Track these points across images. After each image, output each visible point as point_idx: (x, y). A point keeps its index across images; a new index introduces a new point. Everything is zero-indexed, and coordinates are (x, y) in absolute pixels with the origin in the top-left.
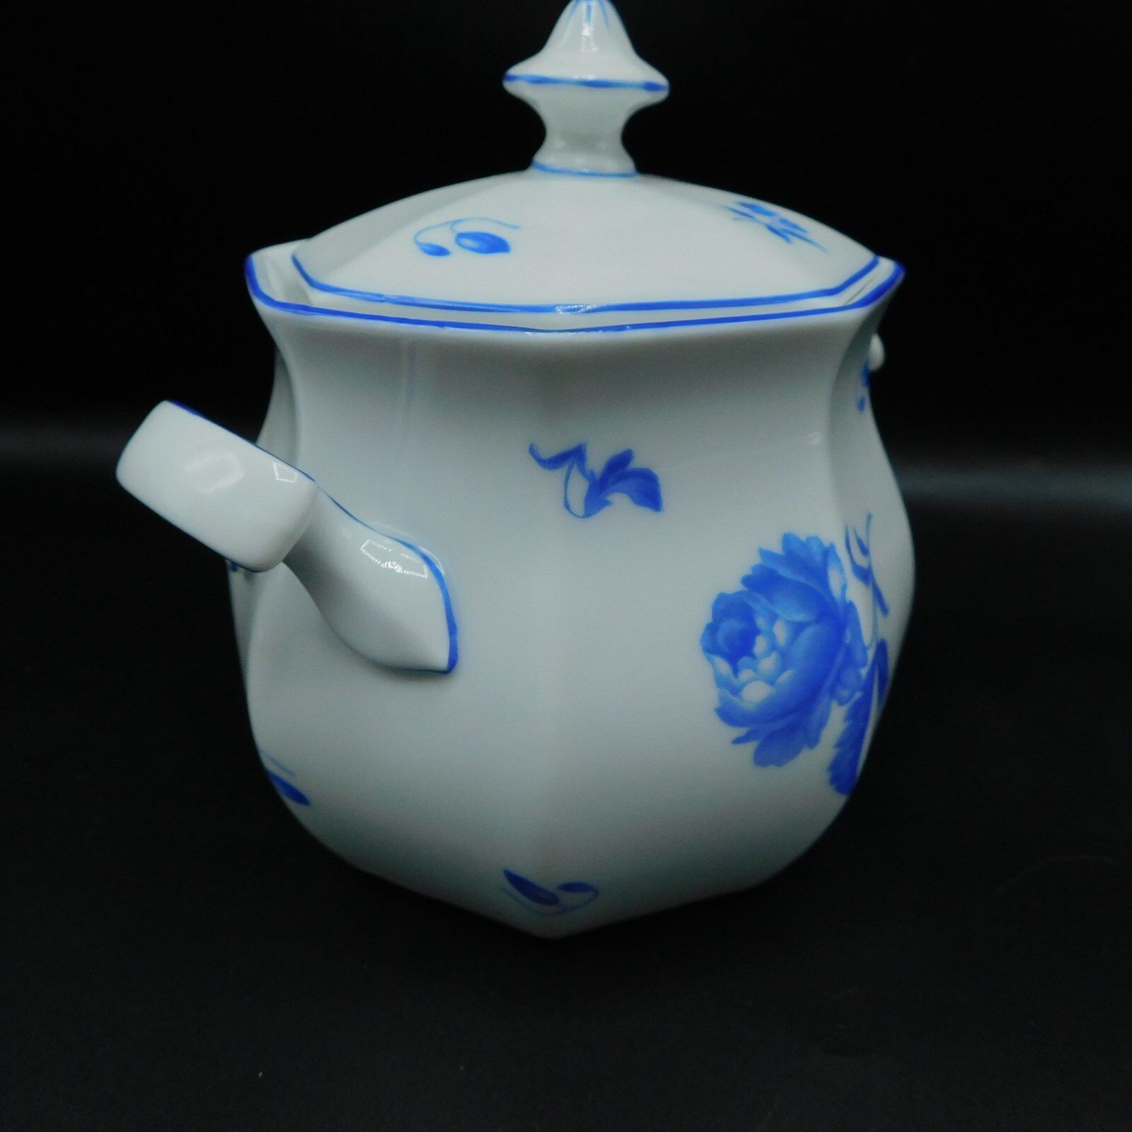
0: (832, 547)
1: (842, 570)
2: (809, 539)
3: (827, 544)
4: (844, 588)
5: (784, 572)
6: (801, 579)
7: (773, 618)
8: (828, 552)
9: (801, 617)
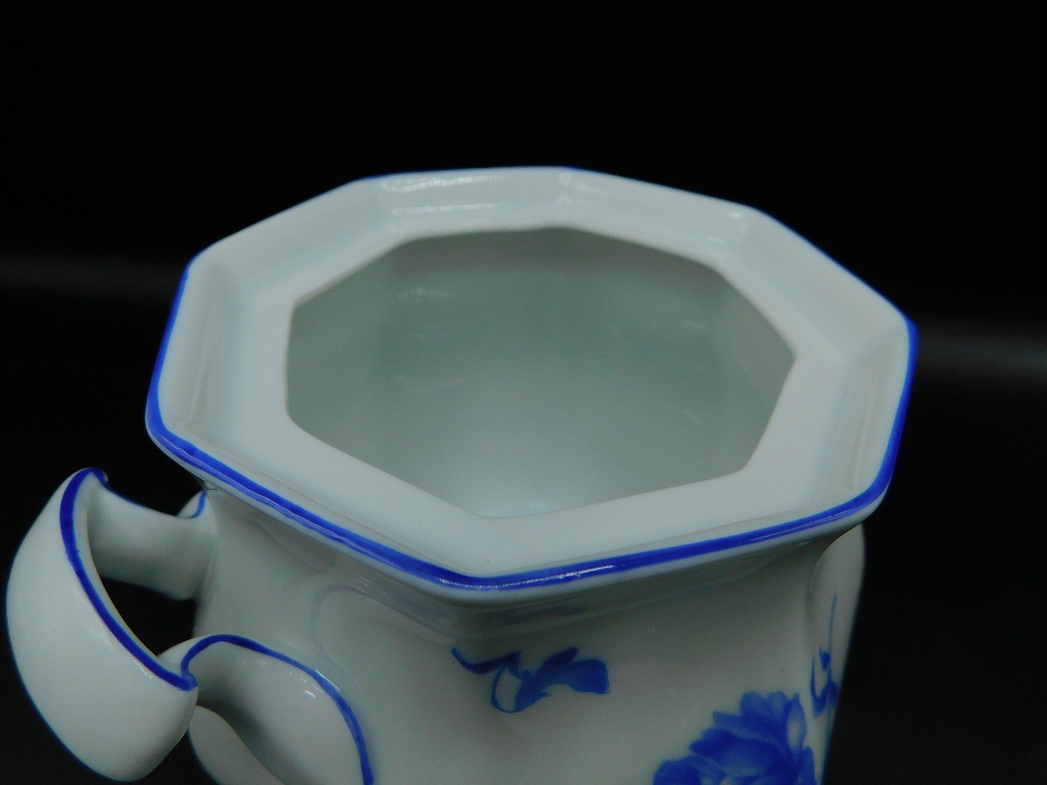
0: (796, 698)
1: (802, 719)
2: (772, 696)
3: (790, 696)
4: (802, 736)
5: (739, 732)
6: (758, 736)
7: (722, 776)
8: (791, 705)
9: (749, 771)
